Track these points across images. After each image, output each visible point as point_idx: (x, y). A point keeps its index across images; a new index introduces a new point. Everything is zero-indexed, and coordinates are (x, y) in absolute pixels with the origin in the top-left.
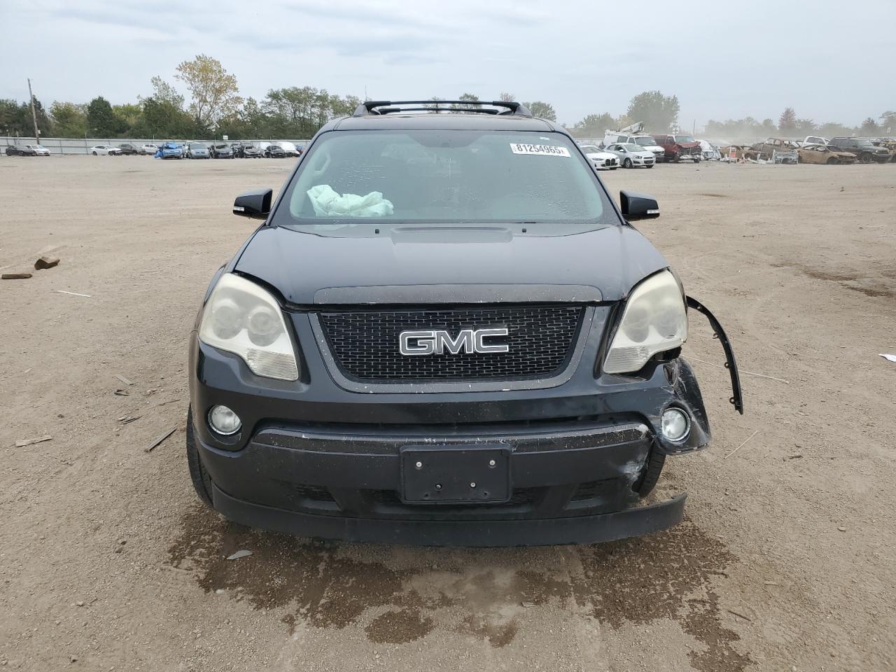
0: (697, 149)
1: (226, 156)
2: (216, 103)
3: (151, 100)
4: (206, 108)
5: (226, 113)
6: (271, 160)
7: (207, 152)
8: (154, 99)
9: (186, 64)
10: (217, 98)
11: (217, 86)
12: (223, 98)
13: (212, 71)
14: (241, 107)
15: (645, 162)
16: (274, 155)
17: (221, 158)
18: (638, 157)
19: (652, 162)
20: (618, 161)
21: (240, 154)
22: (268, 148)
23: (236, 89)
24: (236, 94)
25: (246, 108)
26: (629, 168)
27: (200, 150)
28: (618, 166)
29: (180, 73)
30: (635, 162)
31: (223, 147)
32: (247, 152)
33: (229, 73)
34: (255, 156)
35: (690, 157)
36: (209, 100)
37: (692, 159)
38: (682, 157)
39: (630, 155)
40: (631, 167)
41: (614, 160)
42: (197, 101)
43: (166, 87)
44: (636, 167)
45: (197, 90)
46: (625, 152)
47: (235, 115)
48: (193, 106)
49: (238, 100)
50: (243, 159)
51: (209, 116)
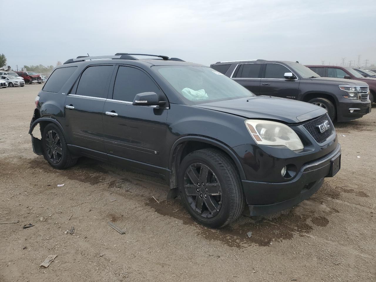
0: (39, 78)
15: (20, 84)
18: (16, 82)
19: (24, 84)
20: (7, 84)
26: (12, 87)
28: (7, 86)
30: (15, 84)
35: (36, 81)
37: (38, 82)
38: (33, 81)
39: (10, 81)
40: (13, 86)
41: (4, 83)
44: (16, 87)
46: (8, 79)
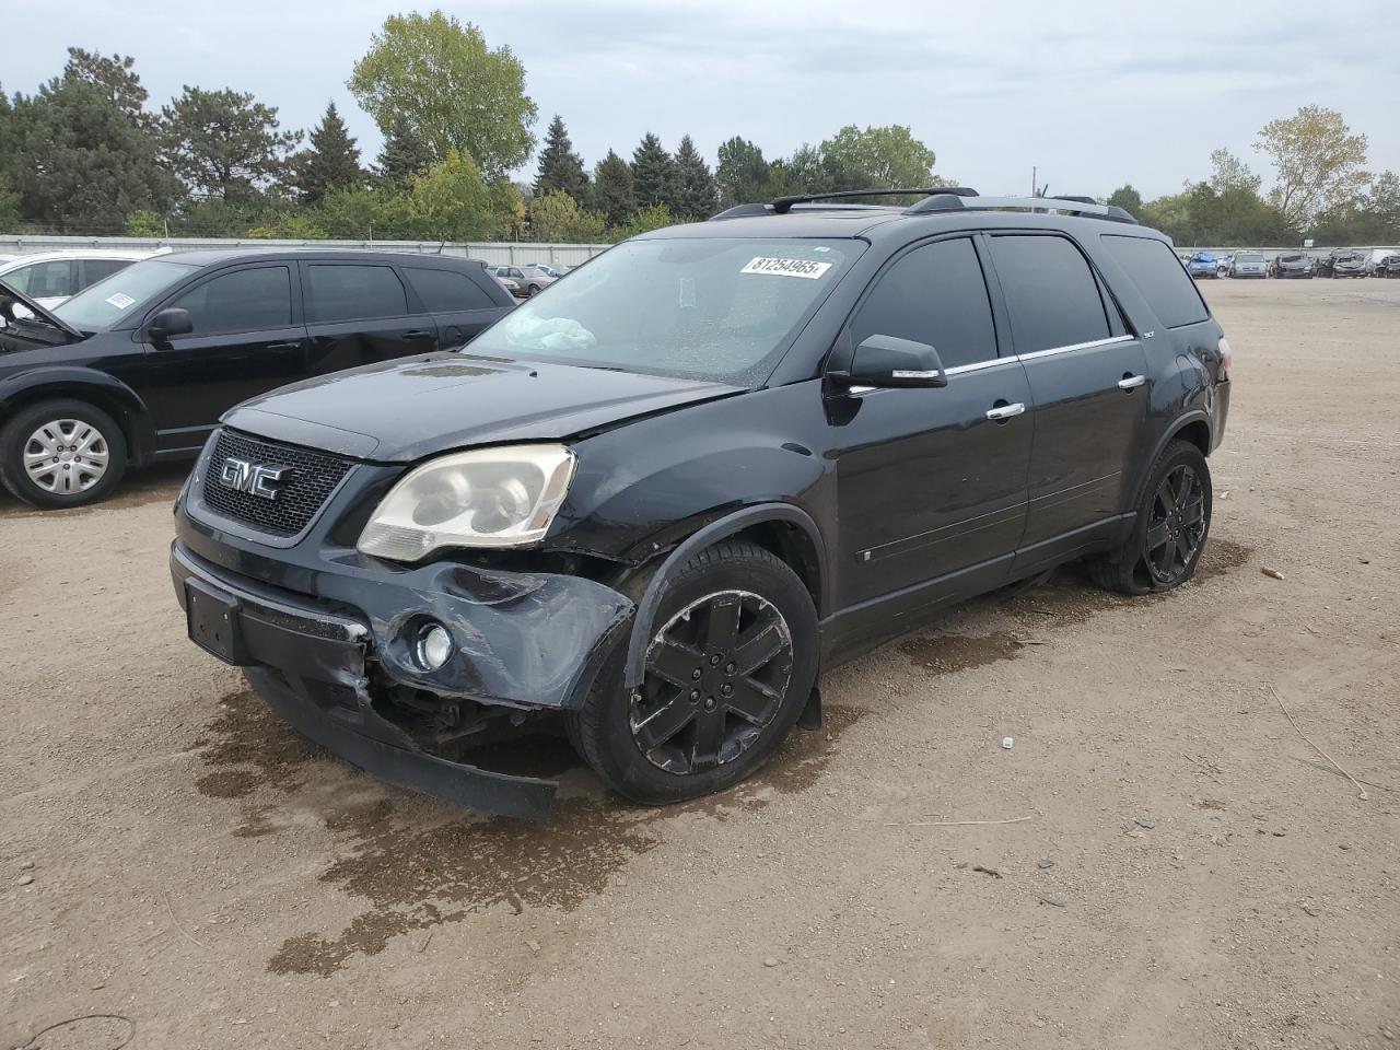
1: (1298, 274)
2: (1319, 185)
3: (1204, 185)
4: (1300, 194)
5: (1334, 200)
6: (1384, 281)
7: (1263, 267)
8: (1209, 184)
9: (1277, 123)
10: (1323, 176)
11: (1328, 155)
12: (1334, 176)
13: (1322, 131)
14: (1365, 190)
16: (1392, 272)
17: (1288, 278)
21: (1327, 270)
22: (1385, 261)
23: (1362, 159)
24: (1360, 168)
25: (1375, 190)
27: (1251, 265)
29: (1263, 140)
31: (1297, 258)
32: (1338, 268)
33: (1354, 132)
34: (1354, 274)
36: (1306, 181)
42: (1284, 183)
43: (1233, 164)
45: (1288, 165)
47: (1351, 204)
48: (1276, 193)
49: (1363, 177)
50: (1331, 281)
51: (1302, 207)
